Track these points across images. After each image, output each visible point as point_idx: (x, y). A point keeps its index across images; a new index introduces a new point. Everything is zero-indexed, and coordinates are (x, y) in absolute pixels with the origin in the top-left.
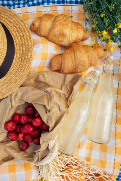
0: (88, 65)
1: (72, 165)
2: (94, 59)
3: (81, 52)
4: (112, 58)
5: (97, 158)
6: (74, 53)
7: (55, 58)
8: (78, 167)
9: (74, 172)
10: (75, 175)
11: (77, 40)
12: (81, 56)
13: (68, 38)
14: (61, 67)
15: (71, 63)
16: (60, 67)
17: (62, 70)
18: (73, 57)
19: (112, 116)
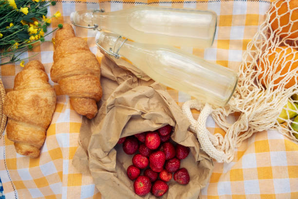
0: (84, 53)
1: (257, 76)
2: (76, 44)
3: (62, 66)
4: (73, 15)
5: (242, 30)
6: (64, 77)
7: (76, 108)
8: (258, 65)
9: (268, 72)
10: (273, 69)
11: (41, 78)
12: (70, 65)
13: (39, 92)
14: (90, 98)
15: (82, 81)
16: (91, 100)
17: (95, 95)
18: (72, 78)
19: (171, 9)
